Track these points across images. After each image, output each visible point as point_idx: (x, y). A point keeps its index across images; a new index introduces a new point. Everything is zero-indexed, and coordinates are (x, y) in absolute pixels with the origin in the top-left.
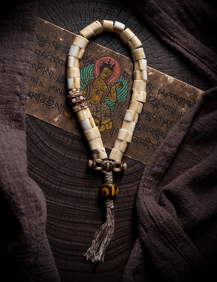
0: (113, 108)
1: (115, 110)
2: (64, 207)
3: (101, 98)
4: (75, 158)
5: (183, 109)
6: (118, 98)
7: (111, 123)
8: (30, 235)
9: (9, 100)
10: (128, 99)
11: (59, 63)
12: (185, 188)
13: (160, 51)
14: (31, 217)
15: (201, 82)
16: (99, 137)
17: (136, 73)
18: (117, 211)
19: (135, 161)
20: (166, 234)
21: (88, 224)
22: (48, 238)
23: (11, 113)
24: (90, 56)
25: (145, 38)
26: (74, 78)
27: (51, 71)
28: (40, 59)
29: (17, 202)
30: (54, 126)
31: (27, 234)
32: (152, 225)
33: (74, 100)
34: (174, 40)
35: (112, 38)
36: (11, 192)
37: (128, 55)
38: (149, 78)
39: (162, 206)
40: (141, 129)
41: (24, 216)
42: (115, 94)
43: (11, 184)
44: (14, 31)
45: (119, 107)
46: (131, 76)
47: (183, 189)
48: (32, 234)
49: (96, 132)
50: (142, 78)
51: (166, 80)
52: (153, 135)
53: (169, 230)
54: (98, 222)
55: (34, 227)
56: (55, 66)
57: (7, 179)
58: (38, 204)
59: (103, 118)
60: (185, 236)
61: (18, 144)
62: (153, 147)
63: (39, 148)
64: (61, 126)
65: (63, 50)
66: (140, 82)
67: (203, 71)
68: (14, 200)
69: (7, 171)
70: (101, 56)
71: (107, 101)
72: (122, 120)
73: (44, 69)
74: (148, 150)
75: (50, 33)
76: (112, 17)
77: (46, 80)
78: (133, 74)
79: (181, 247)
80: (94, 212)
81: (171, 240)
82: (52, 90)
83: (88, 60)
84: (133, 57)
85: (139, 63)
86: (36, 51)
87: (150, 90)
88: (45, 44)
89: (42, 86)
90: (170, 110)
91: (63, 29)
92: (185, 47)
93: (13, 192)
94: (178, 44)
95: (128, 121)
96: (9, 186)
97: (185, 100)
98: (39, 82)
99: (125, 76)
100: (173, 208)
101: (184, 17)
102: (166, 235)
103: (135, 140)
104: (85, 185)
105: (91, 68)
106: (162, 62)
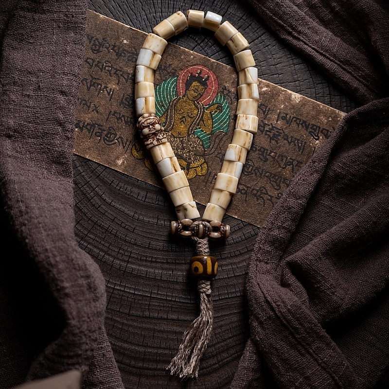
0: (207, 143)
1: (210, 145)
2: (134, 294)
3: (189, 128)
4: (150, 220)
5: (317, 142)
6: (215, 127)
7: (205, 165)
8: (79, 328)
9: (46, 132)
10: (231, 129)
11: (123, 76)
12: (320, 258)
13: (278, 56)
14: (81, 301)
15: (344, 100)
16: (186, 185)
17: (241, 89)
18: (217, 300)
19: (243, 223)
20: (293, 329)
21: (173, 320)
22: (110, 342)
23: (49, 151)
24: (170, 65)
25: (254, 37)
26: (146, 98)
27: (111, 89)
28: (93, 72)
29: (58, 277)
30: (116, 171)
31: (75, 326)
32: (270, 316)
33: (146, 131)
34: (299, 38)
35: (203, 37)
36: (49, 262)
37: (229, 63)
38: (262, 96)
39: (285, 287)
40: (252, 174)
41: (69, 299)
42: (210, 122)
43: (49, 251)
44: (53, 30)
45: (217, 141)
46: (234, 93)
47: (316, 259)
48: (83, 327)
49: (181, 178)
50: (250, 96)
51: (289, 98)
52: (270, 183)
53: (296, 322)
54: (188, 318)
55: (85, 315)
56: (117, 82)
57: (43, 243)
58: (91, 281)
59: (192, 159)
60: (323, 332)
61: (61, 195)
62: (271, 200)
63: (94, 205)
64: (127, 171)
65: (129, 57)
66: (247, 102)
67: (346, 83)
68: (54, 274)
69: (43, 232)
70: (187, 66)
71: (198, 132)
72: (222, 160)
73: (100, 86)
74: (264, 205)
75: (109, 32)
76: (203, 7)
77: (103, 102)
78: (237, 90)
79: (316, 350)
80: (182, 302)
81: (300, 338)
82: (112, 117)
83: (167, 71)
84: (237, 64)
85: (245, 72)
86: (87, 60)
87: (264, 114)
88: (101, 48)
89: (97, 112)
90: (297, 144)
91: (129, 27)
92: (316, 48)
93: (53, 262)
94: (305, 43)
95: (231, 162)
96: (47, 254)
97: (320, 128)
98: (93, 105)
99: (224, 94)
100: (302, 289)
101: (313, 3)
102: (293, 331)
103: (243, 191)
104: (167, 260)
105: (172, 84)
106: (282, 72)
